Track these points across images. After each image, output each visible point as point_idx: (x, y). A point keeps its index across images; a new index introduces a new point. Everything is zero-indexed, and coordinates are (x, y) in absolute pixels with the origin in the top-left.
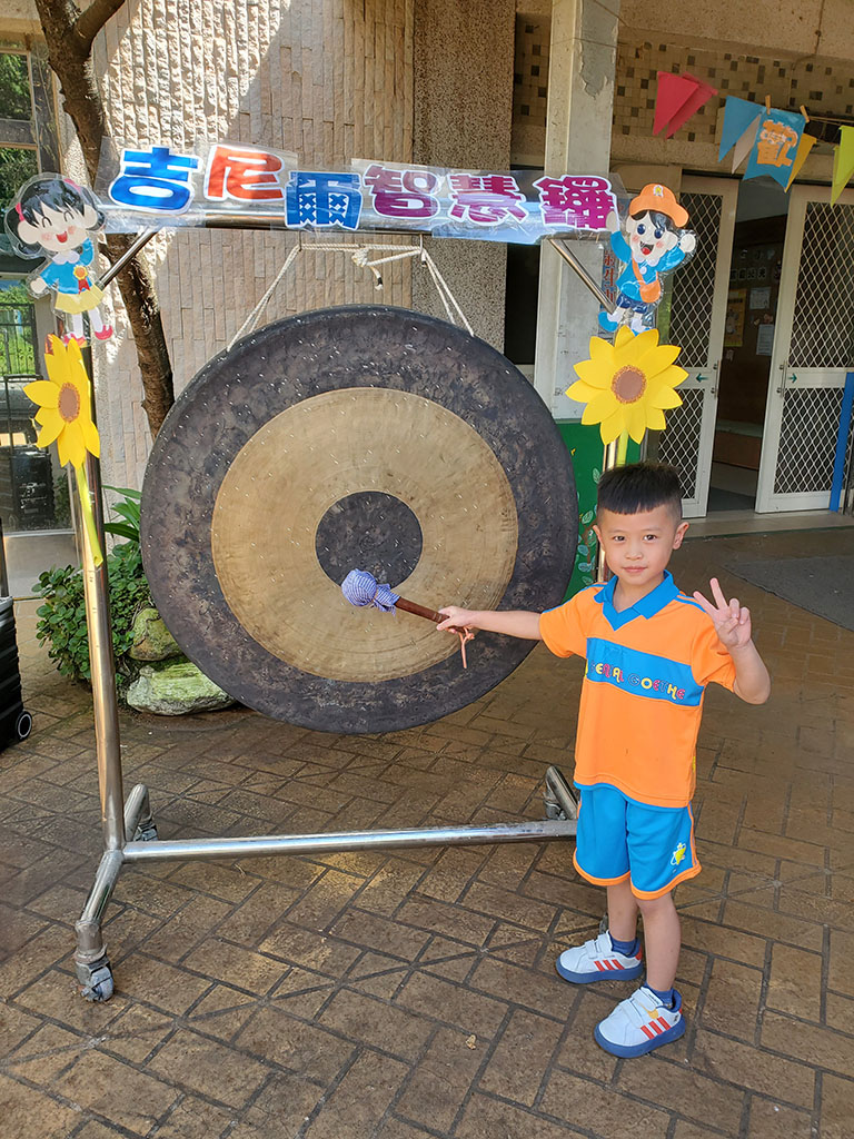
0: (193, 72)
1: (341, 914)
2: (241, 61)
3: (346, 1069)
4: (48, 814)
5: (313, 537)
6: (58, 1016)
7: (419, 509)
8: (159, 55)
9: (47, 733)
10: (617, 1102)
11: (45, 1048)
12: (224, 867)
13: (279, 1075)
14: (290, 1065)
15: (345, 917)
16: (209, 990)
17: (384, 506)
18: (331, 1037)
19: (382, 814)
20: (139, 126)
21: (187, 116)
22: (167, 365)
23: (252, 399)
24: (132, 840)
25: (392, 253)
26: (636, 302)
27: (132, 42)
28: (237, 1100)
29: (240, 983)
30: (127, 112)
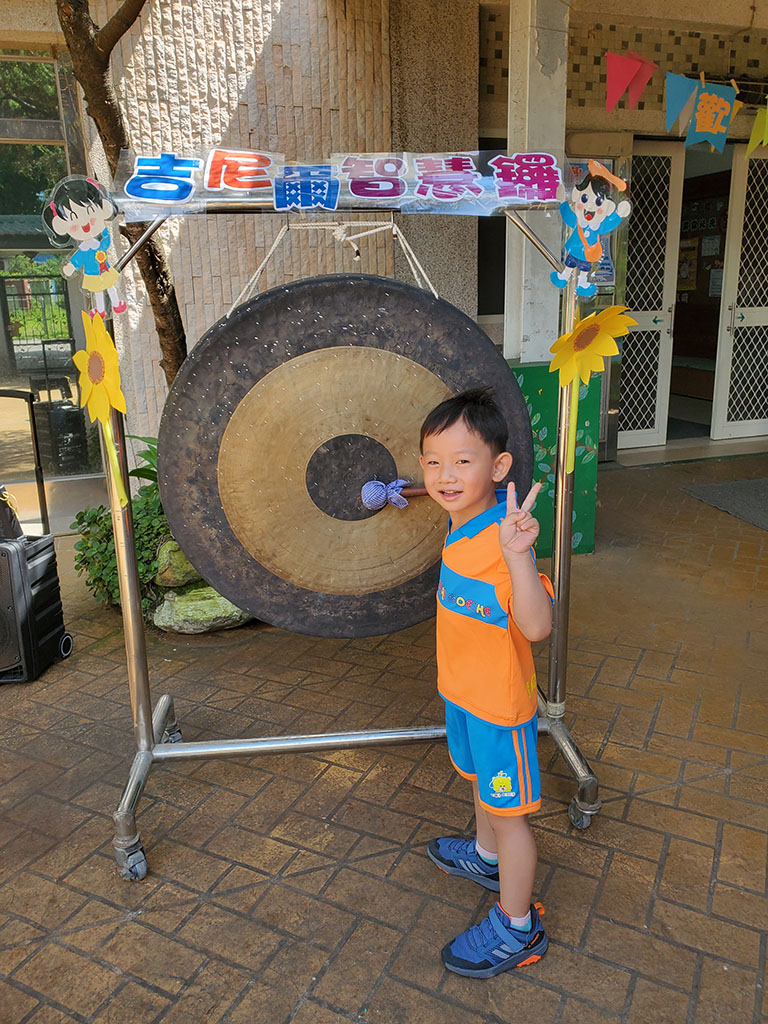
0: (198, 71)
1: (341, 803)
2: (239, 59)
3: (348, 936)
4: (88, 721)
5: (304, 474)
6: (101, 893)
7: (394, 448)
8: (168, 57)
9: (86, 652)
10: (584, 963)
11: (91, 920)
12: (241, 765)
13: (290, 943)
14: (299, 933)
15: (345, 807)
16: (228, 871)
17: (364, 446)
18: (335, 909)
19: (378, 716)
20: (152, 120)
21: (193, 110)
22: (180, 330)
23: (249, 358)
24: (160, 743)
25: (368, 228)
26: (582, 262)
27: (144, 47)
28: (253, 963)
29: (254, 864)
30: (142, 109)
